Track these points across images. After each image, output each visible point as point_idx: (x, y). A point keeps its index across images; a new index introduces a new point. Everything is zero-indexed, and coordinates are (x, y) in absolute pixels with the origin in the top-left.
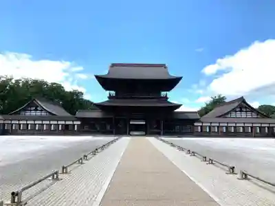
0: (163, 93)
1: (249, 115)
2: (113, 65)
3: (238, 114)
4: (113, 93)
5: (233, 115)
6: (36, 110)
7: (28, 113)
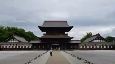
0: (66, 33)
1: (101, 41)
2: (45, 22)
3: (97, 41)
4: (45, 33)
5: (95, 41)
6: (14, 40)
7: (10, 41)
